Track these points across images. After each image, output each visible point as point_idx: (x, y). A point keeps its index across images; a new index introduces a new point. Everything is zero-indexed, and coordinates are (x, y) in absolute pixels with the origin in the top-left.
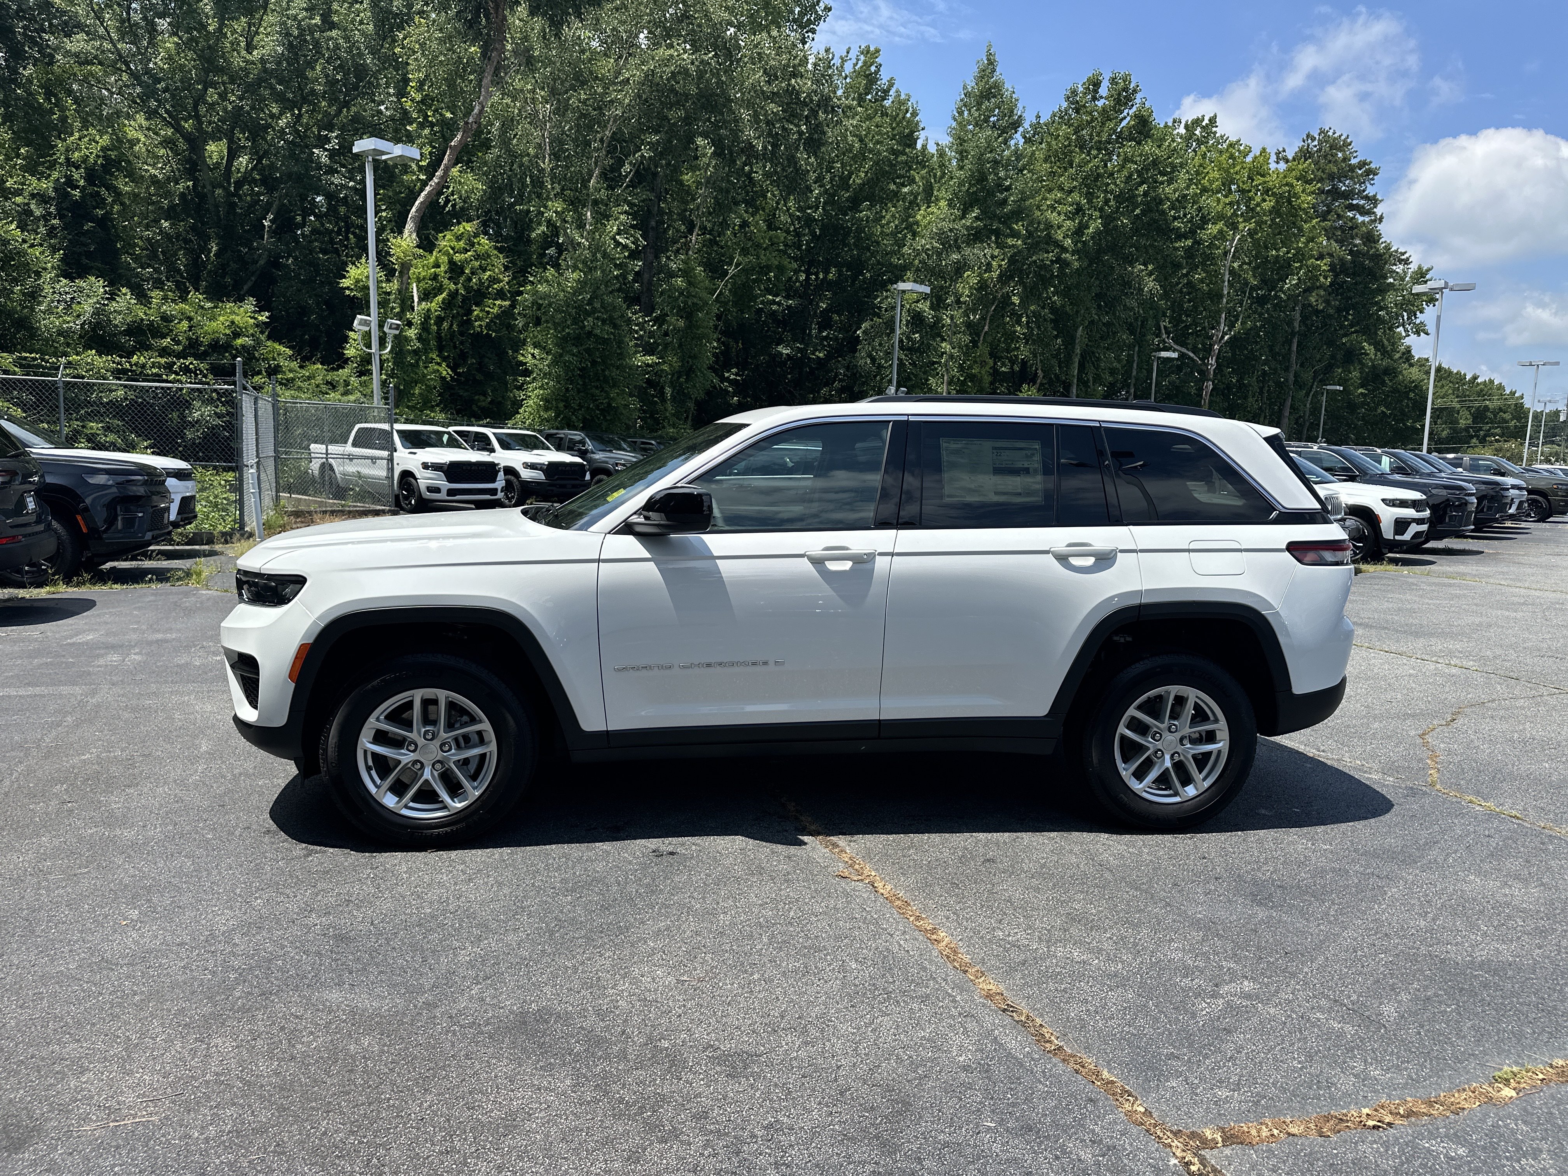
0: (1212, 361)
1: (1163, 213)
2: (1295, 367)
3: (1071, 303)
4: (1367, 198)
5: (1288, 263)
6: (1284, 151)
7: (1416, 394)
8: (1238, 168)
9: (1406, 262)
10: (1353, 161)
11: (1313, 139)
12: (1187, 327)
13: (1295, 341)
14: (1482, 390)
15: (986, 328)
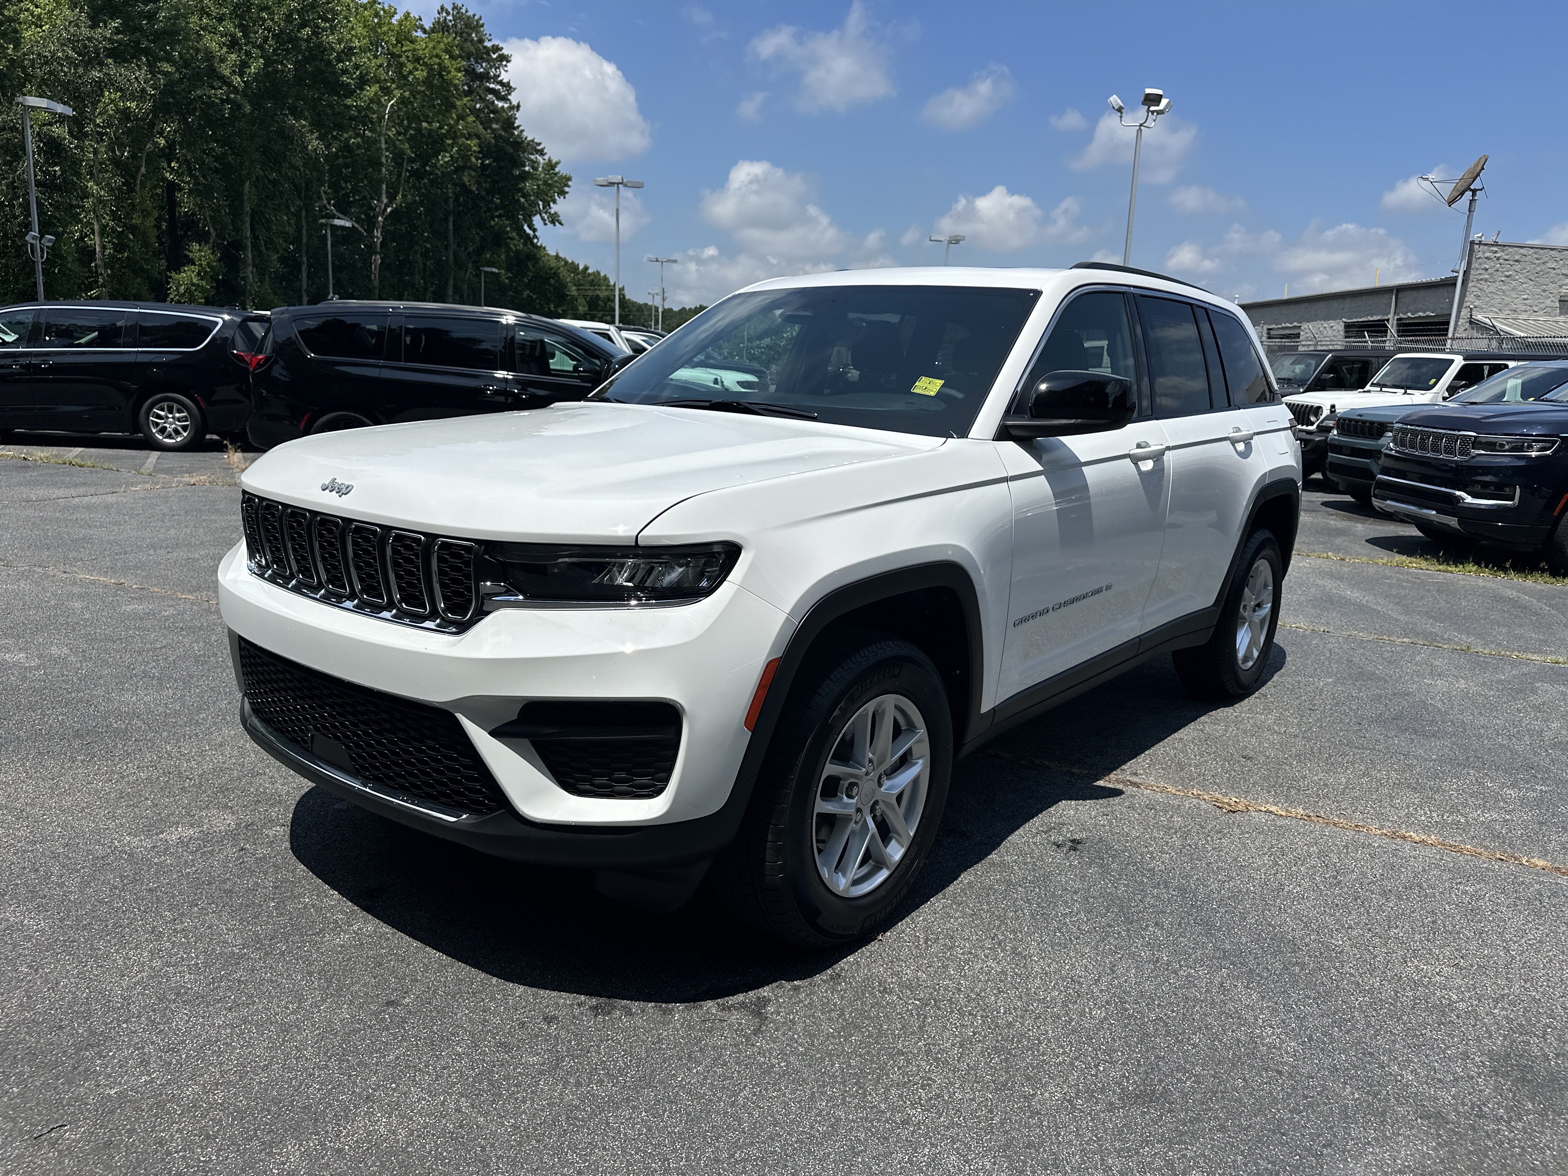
0: (377, 233)
1: (329, 62)
2: (453, 247)
3: (234, 153)
4: (501, 83)
5: (442, 138)
6: (420, 19)
7: (556, 281)
8: (385, 29)
9: (541, 153)
10: (488, 44)
11: (448, 13)
12: (347, 195)
13: (451, 219)
14: (593, 280)
15: (143, 170)
